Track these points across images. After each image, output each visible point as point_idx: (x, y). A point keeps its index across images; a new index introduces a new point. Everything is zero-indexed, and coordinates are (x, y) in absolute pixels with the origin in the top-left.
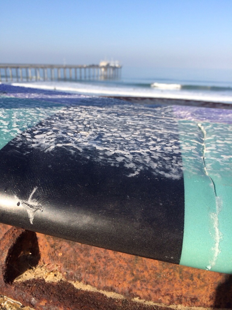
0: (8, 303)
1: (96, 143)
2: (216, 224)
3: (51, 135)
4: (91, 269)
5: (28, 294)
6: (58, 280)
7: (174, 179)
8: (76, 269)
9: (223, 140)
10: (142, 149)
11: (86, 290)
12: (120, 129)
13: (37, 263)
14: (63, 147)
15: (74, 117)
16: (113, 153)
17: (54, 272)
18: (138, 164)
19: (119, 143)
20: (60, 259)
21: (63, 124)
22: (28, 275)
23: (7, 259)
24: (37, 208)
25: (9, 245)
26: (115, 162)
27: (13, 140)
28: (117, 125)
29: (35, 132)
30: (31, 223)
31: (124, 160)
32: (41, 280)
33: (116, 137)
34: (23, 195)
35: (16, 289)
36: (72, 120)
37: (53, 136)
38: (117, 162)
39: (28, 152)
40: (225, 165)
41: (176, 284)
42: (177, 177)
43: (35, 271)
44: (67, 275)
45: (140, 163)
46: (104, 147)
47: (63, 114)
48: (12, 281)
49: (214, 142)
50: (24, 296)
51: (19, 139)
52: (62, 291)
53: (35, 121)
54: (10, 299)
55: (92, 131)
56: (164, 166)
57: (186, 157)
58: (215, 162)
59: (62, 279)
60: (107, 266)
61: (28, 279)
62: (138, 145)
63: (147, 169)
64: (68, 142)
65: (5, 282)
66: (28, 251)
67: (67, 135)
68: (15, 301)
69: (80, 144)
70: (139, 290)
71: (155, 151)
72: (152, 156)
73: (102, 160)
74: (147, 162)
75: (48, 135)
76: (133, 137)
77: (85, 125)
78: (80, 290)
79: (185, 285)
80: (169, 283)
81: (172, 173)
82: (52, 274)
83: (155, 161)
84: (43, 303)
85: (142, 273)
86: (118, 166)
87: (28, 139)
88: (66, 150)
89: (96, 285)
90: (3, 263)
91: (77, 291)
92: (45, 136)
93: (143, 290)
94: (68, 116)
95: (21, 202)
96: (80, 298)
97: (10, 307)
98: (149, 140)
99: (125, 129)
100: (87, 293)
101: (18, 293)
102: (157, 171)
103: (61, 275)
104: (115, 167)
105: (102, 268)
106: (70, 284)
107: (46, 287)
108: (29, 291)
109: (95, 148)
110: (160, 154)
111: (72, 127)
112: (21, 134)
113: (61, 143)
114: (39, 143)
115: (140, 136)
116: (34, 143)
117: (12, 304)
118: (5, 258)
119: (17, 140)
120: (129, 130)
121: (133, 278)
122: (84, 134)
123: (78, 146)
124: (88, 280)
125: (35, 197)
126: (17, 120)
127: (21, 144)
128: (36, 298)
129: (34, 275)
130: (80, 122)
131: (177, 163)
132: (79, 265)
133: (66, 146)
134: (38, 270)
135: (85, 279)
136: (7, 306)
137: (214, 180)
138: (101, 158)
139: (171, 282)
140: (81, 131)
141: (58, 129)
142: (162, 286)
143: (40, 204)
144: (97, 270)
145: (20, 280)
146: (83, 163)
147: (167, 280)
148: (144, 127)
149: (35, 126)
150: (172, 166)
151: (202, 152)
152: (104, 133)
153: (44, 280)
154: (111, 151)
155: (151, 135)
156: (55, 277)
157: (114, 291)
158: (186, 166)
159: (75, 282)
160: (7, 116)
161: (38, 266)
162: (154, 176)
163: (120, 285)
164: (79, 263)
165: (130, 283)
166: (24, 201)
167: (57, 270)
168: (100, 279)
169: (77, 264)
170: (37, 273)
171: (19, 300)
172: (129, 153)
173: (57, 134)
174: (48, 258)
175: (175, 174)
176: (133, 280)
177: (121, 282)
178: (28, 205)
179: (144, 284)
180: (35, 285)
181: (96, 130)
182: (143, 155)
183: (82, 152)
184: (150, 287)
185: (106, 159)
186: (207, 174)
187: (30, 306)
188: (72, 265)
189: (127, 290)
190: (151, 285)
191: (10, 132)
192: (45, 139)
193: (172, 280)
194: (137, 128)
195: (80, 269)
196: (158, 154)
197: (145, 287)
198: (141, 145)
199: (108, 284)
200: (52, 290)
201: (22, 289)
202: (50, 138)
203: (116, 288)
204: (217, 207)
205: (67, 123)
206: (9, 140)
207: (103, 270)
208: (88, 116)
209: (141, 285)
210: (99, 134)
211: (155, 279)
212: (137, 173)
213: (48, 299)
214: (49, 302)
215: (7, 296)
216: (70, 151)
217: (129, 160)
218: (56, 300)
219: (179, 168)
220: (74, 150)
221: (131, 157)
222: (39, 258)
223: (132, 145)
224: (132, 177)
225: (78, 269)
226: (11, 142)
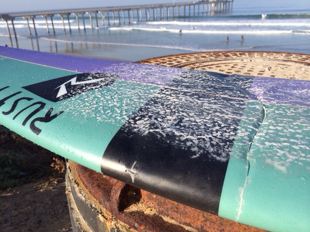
0: (120, 225)
1: (176, 128)
2: (242, 195)
3: (146, 121)
4: (175, 209)
5: (133, 220)
6: (153, 213)
7: (221, 161)
8: (165, 208)
9: (275, 126)
10: (207, 134)
11: (171, 222)
12: (197, 113)
13: (139, 200)
14: (153, 132)
15: (165, 100)
16: (185, 138)
17: (151, 208)
18: (200, 148)
19: (192, 128)
20: (154, 199)
21: (156, 109)
22: (133, 208)
23: (120, 196)
24: (136, 174)
25: (121, 187)
26: (185, 146)
27: (123, 126)
28: (195, 108)
29: (137, 118)
30: (133, 182)
31: (191, 145)
32: (142, 212)
33: (192, 122)
34: (129, 165)
35: (126, 216)
36: (163, 105)
37: (148, 122)
38: (187, 146)
39: (132, 136)
40: (264, 151)
41: (235, 227)
42: (224, 160)
43: (138, 206)
44: (159, 211)
45: (202, 147)
46: (181, 132)
47: (158, 98)
48: (123, 211)
49: (267, 128)
50: (131, 221)
51: (127, 125)
52: (155, 221)
53: (137, 108)
54: (122, 222)
55: (176, 116)
56: (218, 150)
57: (237, 143)
58: (258, 148)
59: (156, 213)
60: (186, 209)
61: (133, 211)
62: (205, 130)
63: (206, 152)
64: (157, 128)
65: (119, 211)
66: (133, 192)
67: (158, 120)
68: (125, 224)
69: (165, 129)
70: (209, 228)
71: (215, 137)
72: (212, 142)
73: (177, 144)
74: (207, 147)
75: (145, 121)
76: (204, 122)
77: (172, 110)
78: (167, 222)
79: (242, 229)
80: (230, 226)
81: (222, 156)
82: (149, 209)
83: (212, 145)
84: (142, 228)
85: (210, 216)
86: (186, 149)
87: (132, 125)
88: (155, 135)
89: (179, 221)
90: (118, 199)
91: (165, 222)
92: (143, 122)
93: (211, 228)
94: (161, 100)
95: (127, 170)
96: (166, 228)
97: (122, 227)
98: (215, 125)
99: (200, 114)
100: (172, 225)
101: (127, 219)
102: (212, 154)
103: (155, 210)
104: (184, 150)
105: (182, 209)
106: (161, 217)
107: (145, 217)
108: (133, 218)
109: (174, 133)
110: (219, 140)
111: (162, 112)
112: (128, 121)
113: (152, 129)
114: (139, 128)
115: (210, 121)
116: (135, 128)
117: (123, 226)
118: (119, 195)
119: (125, 126)
120: (203, 115)
121: (204, 219)
122: (169, 118)
123: (163, 132)
124: (173, 217)
125: (135, 167)
126: (126, 108)
127: (127, 129)
128: (138, 224)
129: (137, 208)
130: (168, 106)
131: (228, 149)
132: (167, 205)
133: (155, 132)
134: (140, 205)
135: (171, 215)
136: (120, 227)
137: (250, 164)
138: (177, 142)
139: (232, 225)
140: (168, 116)
141: (152, 115)
142: (225, 227)
143: (138, 172)
144: (179, 210)
145: (128, 210)
146: (164, 146)
147: (229, 224)
148: (216, 111)
149: (137, 112)
150: (224, 151)
151: (253, 138)
152: (184, 117)
153: (143, 212)
154: (185, 136)
155: (219, 120)
156: (151, 211)
157: (191, 226)
158: (234, 151)
159: (164, 216)
160: (120, 104)
161: (140, 202)
162: (209, 158)
163: (195, 223)
164: (167, 204)
165: (202, 222)
166: (129, 169)
167: (152, 207)
168: (182, 217)
169: (166, 205)
170: (139, 207)
171: (127, 224)
172: (196, 139)
173: (150, 120)
174: (147, 198)
175: (223, 158)
176: (204, 220)
177: (196, 221)
178: (131, 172)
179: (212, 224)
180: (138, 215)
181: (179, 114)
182: (206, 140)
183: (165, 137)
184: (216, 227)
185: (180, 143)
186: (248, 158)
187: (134, 228)
188: (162, 205)
189: (200, 227)
190: (217, 225)
191: (121, 119)
192: (143, 124)
193: (232, 224)
194: (210, 112)
195: (168, 208)
196: (217, 140)
197: (213, 227)
198: (208, 131)
199: (187, 220)
200: (148, 219)
201: (130, 217)
202: (146, 124)
203: (192, 224)
204: (245, 184)
205: (159, 107)
206: (121, 126)
207: (183, 211)
208: (175, 100)
209: (210, 224)
210: (180, 118)
211: (220, 221)
212: (198, 155)
213: (146, 225)
214: (146, 228)
215: (120, 220)
216: (157, 136)
217: (195, 145)
218: (151, 226)
219: (228, 153)
220: (160, 135)
221: (196, 142)
222: (141, 197)
223: (201, 130)
224: (194, 158)
225: (166, 208)
226: (122, 127)
